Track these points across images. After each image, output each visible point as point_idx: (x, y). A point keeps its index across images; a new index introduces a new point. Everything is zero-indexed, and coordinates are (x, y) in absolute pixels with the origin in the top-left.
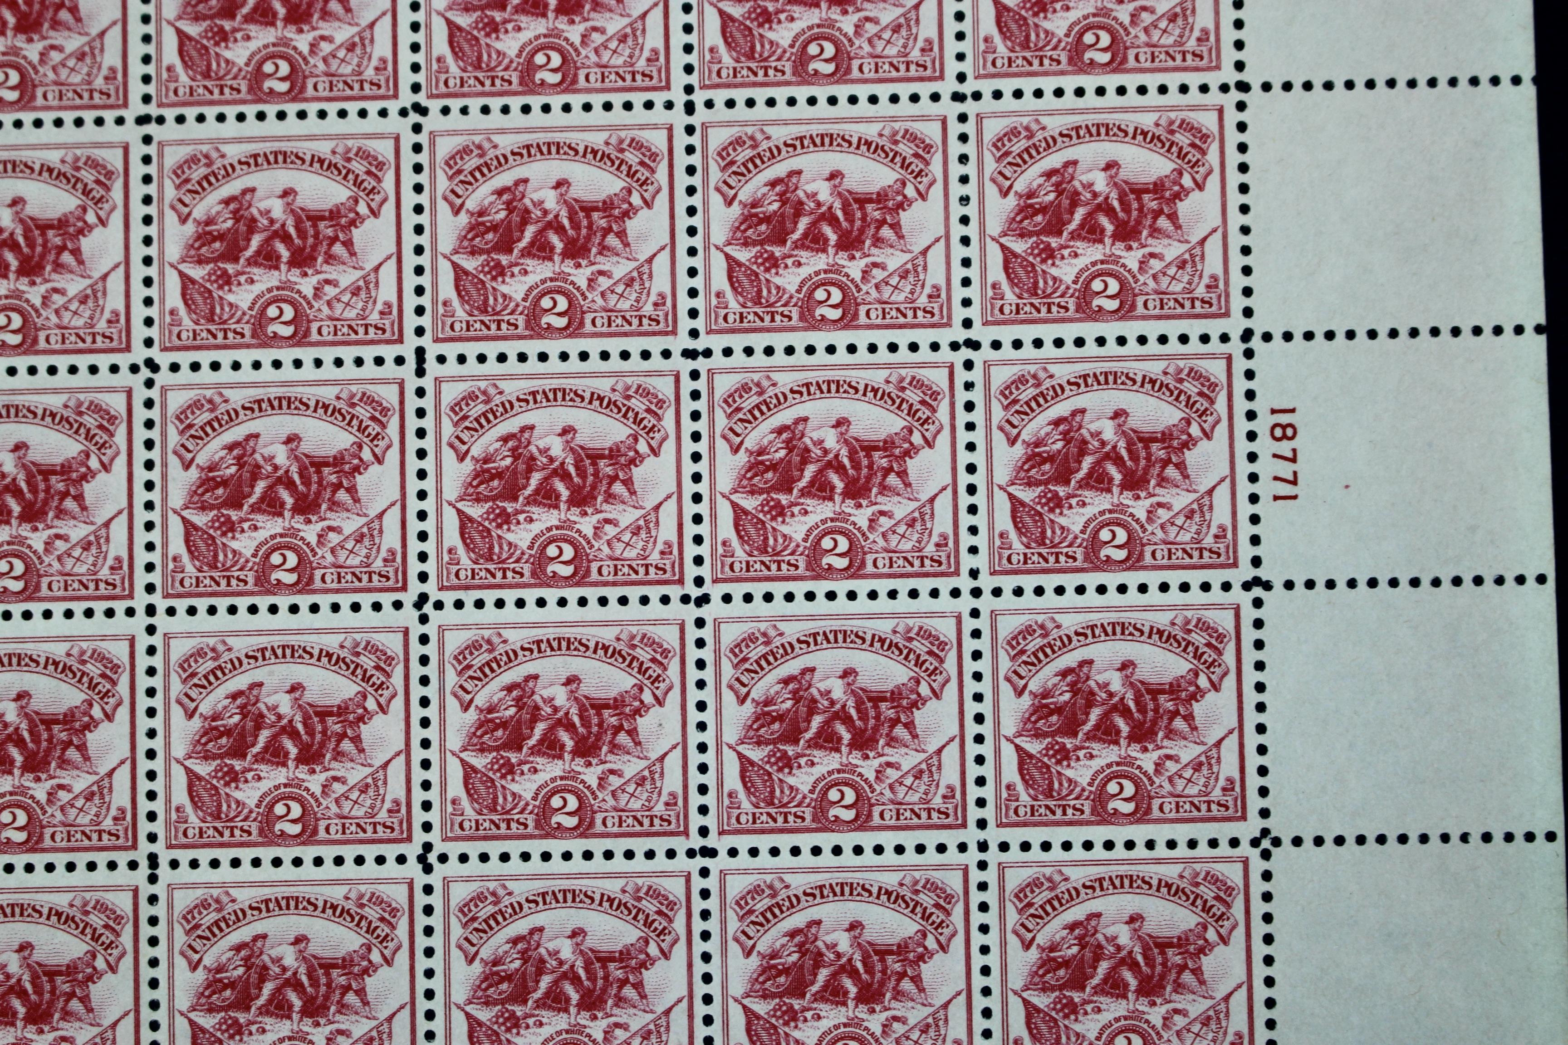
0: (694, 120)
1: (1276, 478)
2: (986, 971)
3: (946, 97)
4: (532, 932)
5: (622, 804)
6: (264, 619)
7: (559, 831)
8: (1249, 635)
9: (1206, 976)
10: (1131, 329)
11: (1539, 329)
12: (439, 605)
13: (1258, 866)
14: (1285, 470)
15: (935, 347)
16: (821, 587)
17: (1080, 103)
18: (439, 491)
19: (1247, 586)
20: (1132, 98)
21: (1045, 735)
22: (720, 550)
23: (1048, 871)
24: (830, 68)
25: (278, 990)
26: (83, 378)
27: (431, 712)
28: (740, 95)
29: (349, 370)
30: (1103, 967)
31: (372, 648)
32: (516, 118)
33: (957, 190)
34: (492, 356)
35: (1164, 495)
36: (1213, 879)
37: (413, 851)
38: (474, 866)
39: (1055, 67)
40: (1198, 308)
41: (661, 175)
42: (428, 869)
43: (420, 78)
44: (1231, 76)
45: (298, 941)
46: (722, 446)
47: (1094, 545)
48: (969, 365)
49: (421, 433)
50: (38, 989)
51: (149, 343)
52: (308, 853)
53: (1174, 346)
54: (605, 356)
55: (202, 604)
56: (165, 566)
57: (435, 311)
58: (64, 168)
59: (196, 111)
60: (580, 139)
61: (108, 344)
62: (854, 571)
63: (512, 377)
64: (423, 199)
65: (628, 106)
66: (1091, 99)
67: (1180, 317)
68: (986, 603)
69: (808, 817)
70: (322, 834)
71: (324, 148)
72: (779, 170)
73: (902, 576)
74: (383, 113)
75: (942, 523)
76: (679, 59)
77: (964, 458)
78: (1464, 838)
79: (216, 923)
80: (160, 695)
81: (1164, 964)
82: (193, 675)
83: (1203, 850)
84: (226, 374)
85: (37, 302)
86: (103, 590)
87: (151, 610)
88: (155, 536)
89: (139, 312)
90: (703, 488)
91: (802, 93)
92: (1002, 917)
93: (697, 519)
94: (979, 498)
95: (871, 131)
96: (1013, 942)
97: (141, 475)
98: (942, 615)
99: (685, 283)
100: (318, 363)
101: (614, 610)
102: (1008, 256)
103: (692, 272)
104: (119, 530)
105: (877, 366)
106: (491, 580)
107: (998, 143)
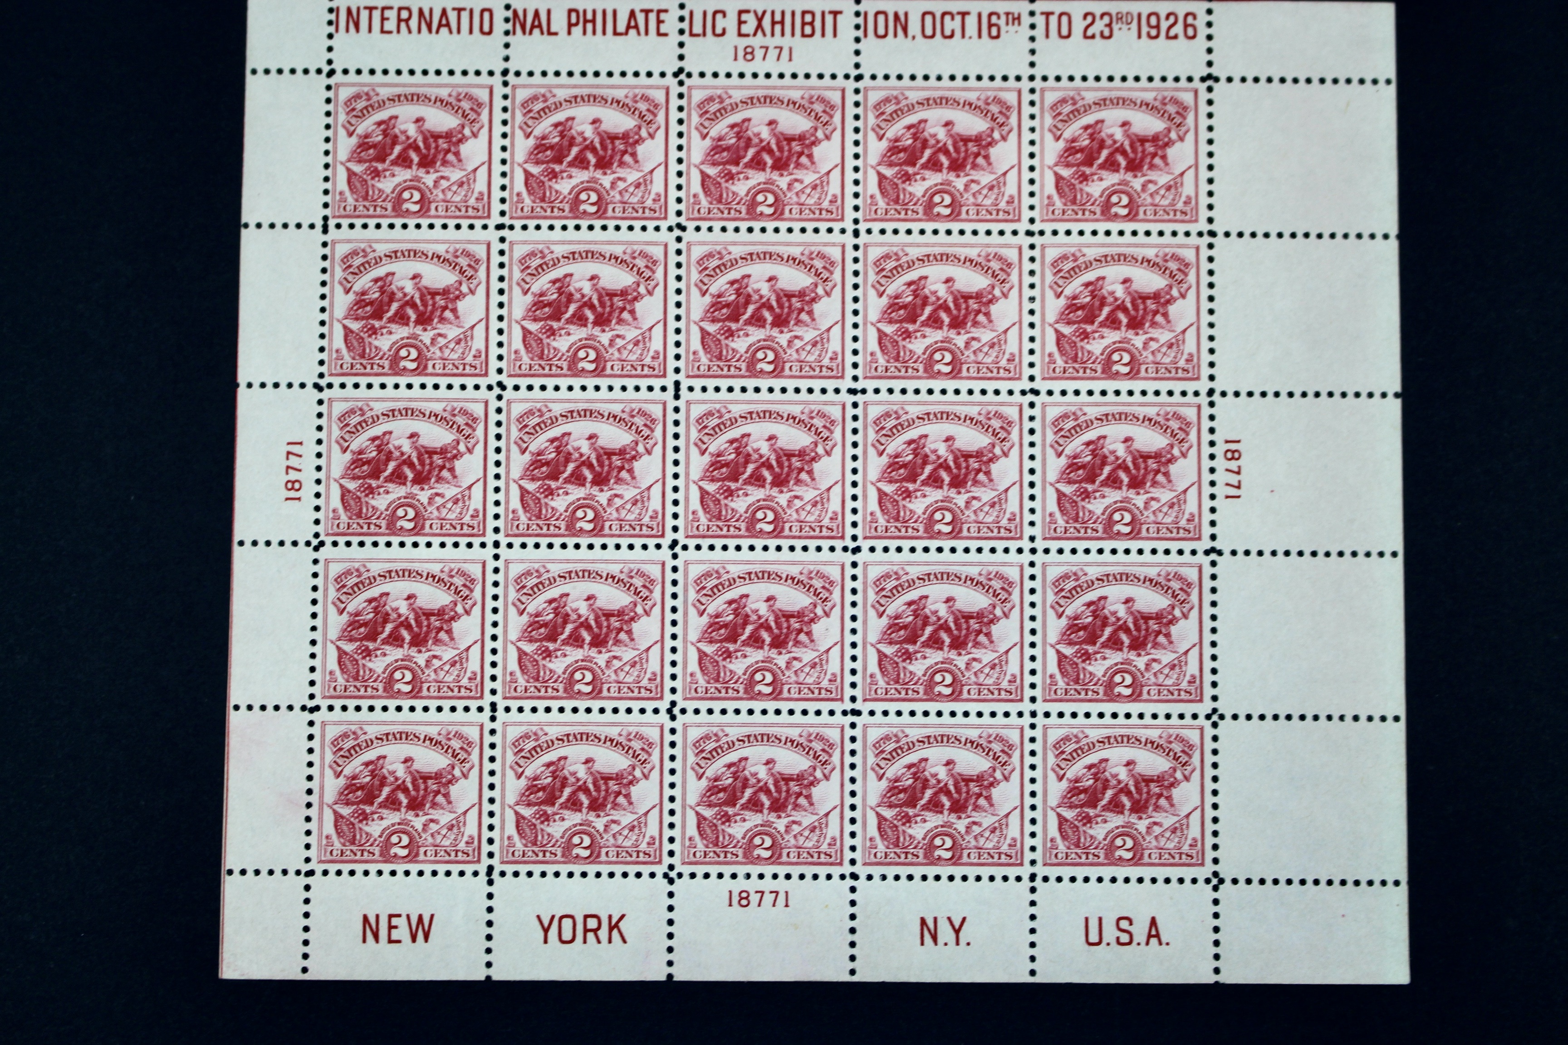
0: (859, 241)
1: (1227, 484)
2: (1033, 794)
3: (1022, 233)
4: (741, 760)
5: (801, 679)
6: (570, 552)
7: (760, 696)
8: (1208, 584)
9: (1175, 801)
10: (1137, 386)
11: (1397, 395)
12: (685, 548)
13: (1210, 732)
14: (1233, 479)
15: (1011, 392)
16: (933, 544)
17: (1108, 240)
18: (687, 474)
19: (1207, 553)
20: (1141, 238)
21: (1075, 644)
22: (869, 518)
23: (1075, 731)
24: (947, 211)
25: (574, 793)
26: (456, 392)
27: (678, 616)
28: (889, 227)
29: (631, 394)
30: (1109, 793)
31: (641, 574)
32: (743, 235)
34: (724, 389)
35: (1156, 492)
36: (1181, 739)
37: (664, 705)
38: (703, 716)
39: (1092, 217)
40: (1180, 374)
41: (837, 276)
42: (673, 718)
43: (682, 207)
44: (1205, 227)
45: (587, 761)
46: (872, 452)
47: (1110, 523)
48: (1032, 405)
49: (676, 436)
50: (416, 788)
51: (500, 371)
52: (596, 705)
53: (1164, 398)
54: (797, 391)
55: (531, 542)
56: (507, 516)
57: (687, 358)
58: (448, 256)
59: (535, 222)
60: (785, 251)
61: (473, 371)
62: (955, 534)
63: (736, 402)
64: (682, 285)
65: (816, 231)
66: (1114, 238)
67: (1168, 379)
68: (1039, 558)
69: (921, 691)
70: (605, 693)
71: (618, 250)
72: (913, 275)
73: (986, 539)
74: (657, 229)
75: (1013, 505)
76: (850, 202)
77: (1028, 464)
78: (1342, 718)
79: (534, 748)
80: (501, 599)
81: (1148, 793)
82: (524, 587)
83: (1175, 720)
84: (550, 393)
85: (428, 342)
86: (466, 530)
87: (496, 544)
88: (500, 496)
89: (494, 351)
90: (858, 478)
91: (929, 227)
92: (1045, 760)
93: (854, 498)
94: (1037, 491)
95: (973, 253)
96: (1052, 776)
97: (493, 457)
98: (1011, 565)
99: (850, 346)
100: (611, 388)
101: (799, 554)
102: (1060, 336)
103: (855, 339)
104: (477, 492)
105: (973, 404)
106: (719, 533)
107: (1054, 264)
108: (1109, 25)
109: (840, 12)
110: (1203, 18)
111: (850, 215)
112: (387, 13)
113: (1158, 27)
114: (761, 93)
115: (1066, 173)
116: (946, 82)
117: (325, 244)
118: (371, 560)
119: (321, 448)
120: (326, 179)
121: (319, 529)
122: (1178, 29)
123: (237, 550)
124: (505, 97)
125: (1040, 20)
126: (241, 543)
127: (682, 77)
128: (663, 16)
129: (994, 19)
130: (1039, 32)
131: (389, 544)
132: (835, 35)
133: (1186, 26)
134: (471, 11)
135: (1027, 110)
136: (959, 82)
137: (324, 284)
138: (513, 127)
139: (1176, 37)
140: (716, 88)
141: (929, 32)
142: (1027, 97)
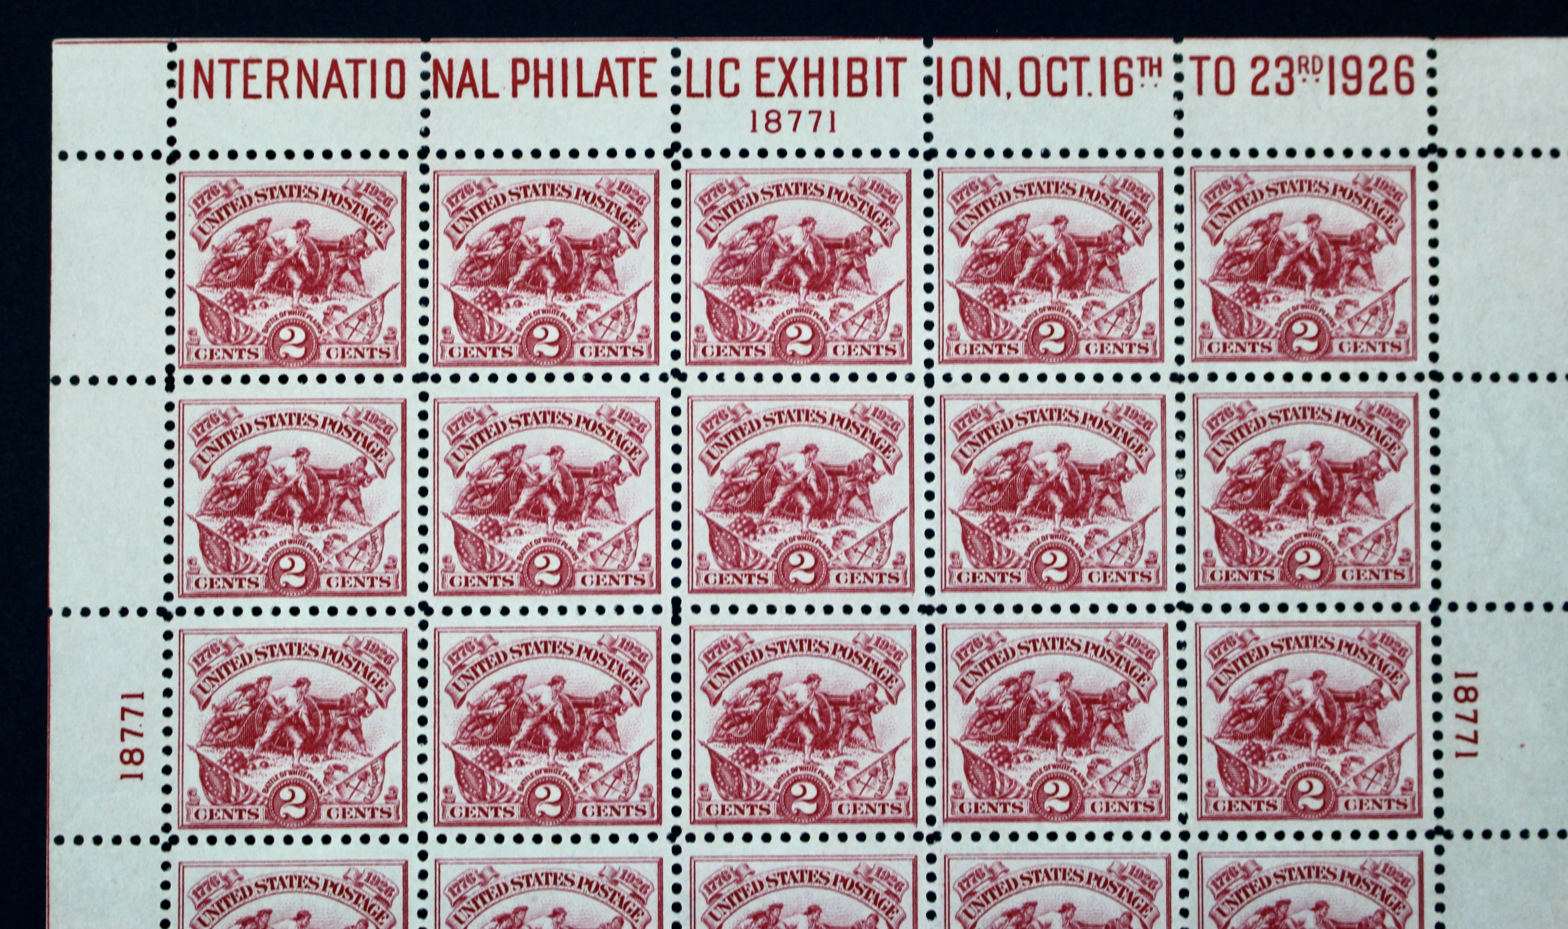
1: (1459, 737)
3: (1165, 377)
6: (528, 848)
8: (1431, 879)
10: (1331, 597)
12: (691, 838)
14: (1468, 730)
15: (1151, 608)
16: (1043, 828)
17: (1288, 387)
18: (692, 732)
19: (1430, 835)
20: (1336, 384)
22: (951, 792)
24: (1059, 348)
26: (362, 619)
28: (976, 370)
29: (610, 617)
31: (628, 876)
32: (768, 385)
33: (1174, 464)
34: (743, 607)
39: (1266, 353)
40: (1392, 579)
41: (902, 443)
43: (680, 345)
44: (1426, 367)
46: (954, 697)
47: (1293, 795)
48: (1181, 626)
49: (676, 677)
51: (423, 587)
53: (1368, 613)
54: (848, 610)
55: (471, 833)
56: (436, 796)
57: (690, 564)
58: (346, 422)
59: (471, 371)
60: (827, 408)
61: (385, 587)
62: (1074, 813)
63: (761, 628)
64: (681, 459)
65: (872, 377)
66: (1298, 383)
67: (1375, 587)
68: (1193, 845)
71: (589, 410)
73: (1117, 819)
74: (645, 378)
75: (1155, 771)
76: (920, 335)
77: (1176, 712)
80: (430, 916)
82: (462, 898)
84: (495, 619)
85: (320, 546)
86: (379, 817)
87: (423, 837)
88: (427, 768)
89: (415, 558)
90: (936, 734)
91: (1033, 370)
93: (931, 763)
94: (1189, 750)
95: (1096, 407)
99: (923, 545)
100: (582, 610)
101: (852, 845)
102: (1220, 526)
103: (929, 534)
104: (394, 762)
105: (1098, 626)
106: (739, 816)
107: (1211, 423)
108: (1289, 75)
109: (904, 60)
110: (1422, 63)
111: (920, 354)
112: (253, 69)
113: (1358, 77)
114: (790, 179)
115: (1227, 290)
116: (1055, 159)
117: (169, 407)
118: (245, 864)
119: (172, 702)
120: (170, 312)
121: (171, 818)
122: (1387, 80)
123: (53, 850)
124: (424, 189)
125: (1189, 69)
126: (60, 840)
127: (678, 156)
128: (648, 68)
129: (1124, 67)
130: (1188, 86)
131: (269, 840)
132: (896, 93)
133: (1398, 75)
134: (374, 63)
135: (1171, 199)
136: (1074, 159)
137: (169, 464)
138: (436, 233)
139: (1384, 91)
140: (727, 172)
141: (1030, 87)
142: (1171, 181)
